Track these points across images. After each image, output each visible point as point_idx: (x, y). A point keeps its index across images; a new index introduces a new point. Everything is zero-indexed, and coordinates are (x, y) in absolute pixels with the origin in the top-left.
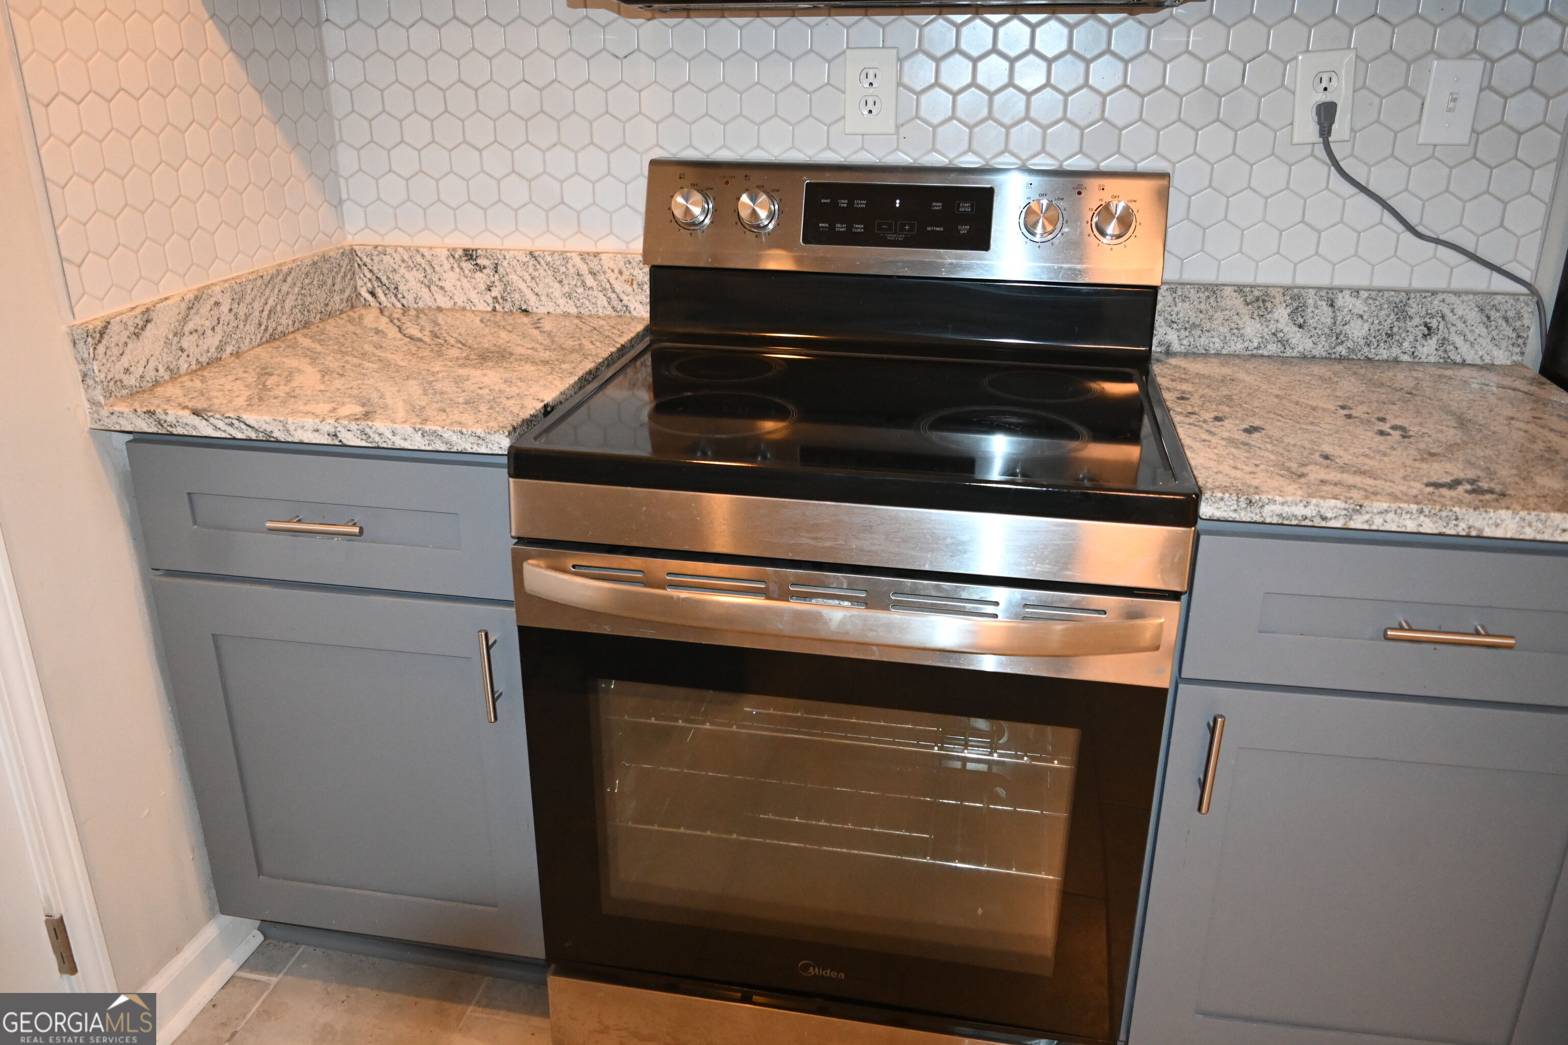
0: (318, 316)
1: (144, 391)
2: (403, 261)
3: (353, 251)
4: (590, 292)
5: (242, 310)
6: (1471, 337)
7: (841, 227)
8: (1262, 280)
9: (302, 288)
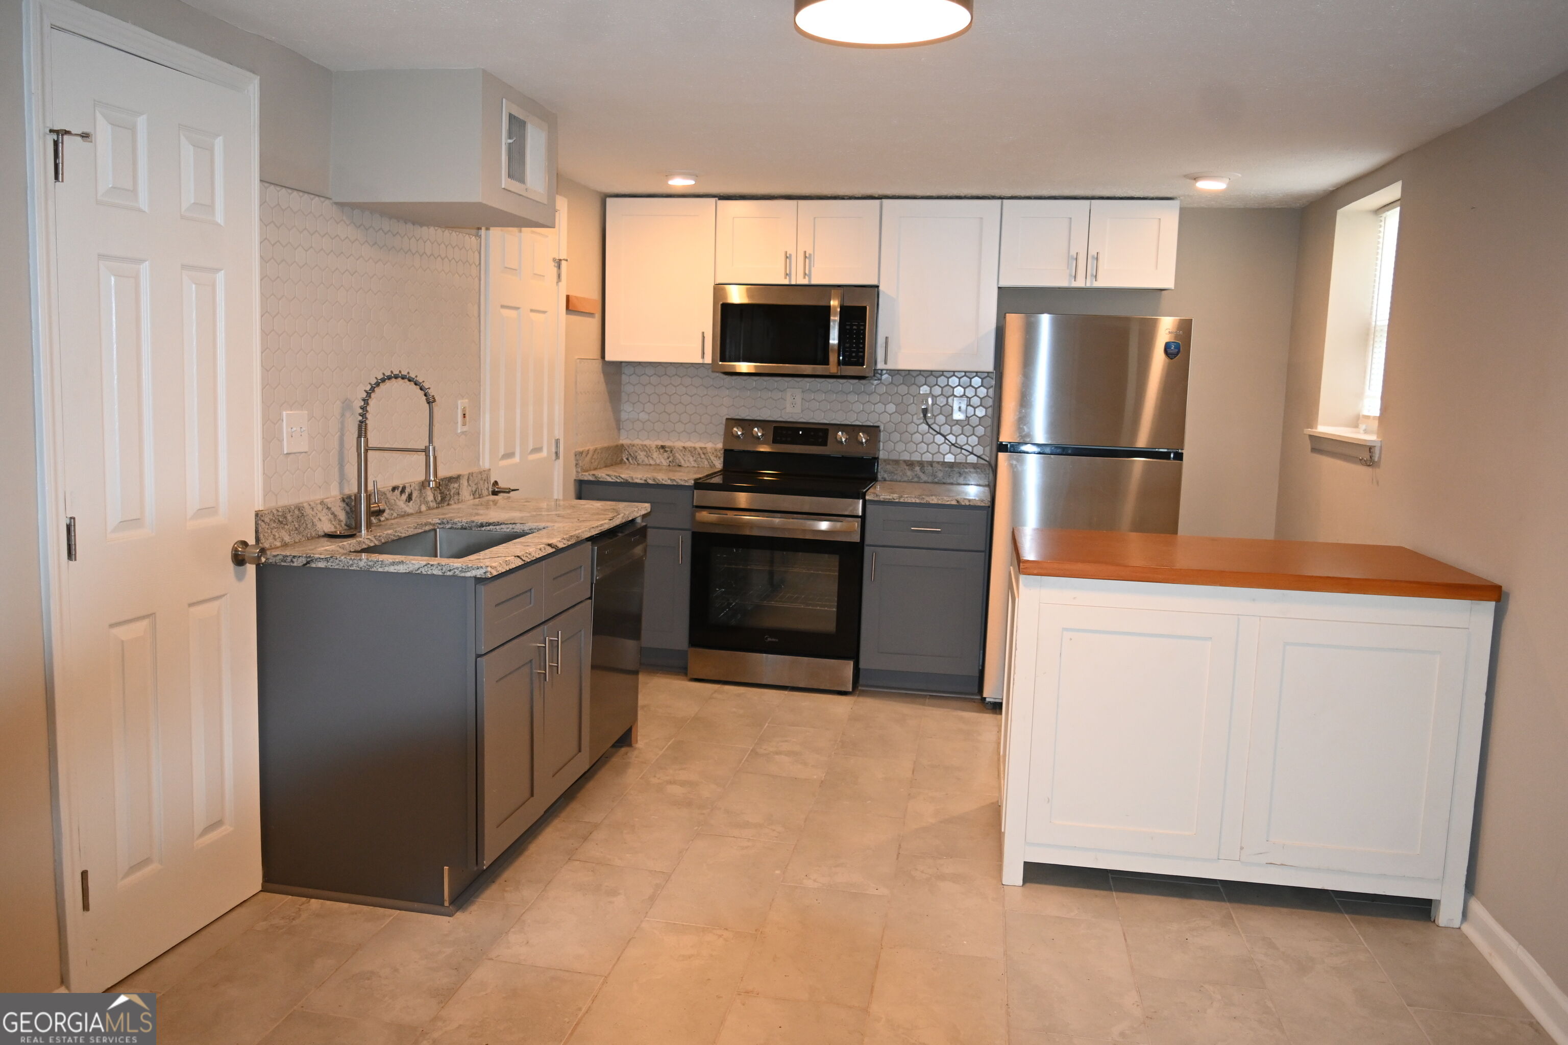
2: (640, 448)
3: (623, 446)
4: (702, 459)
5: (602, 455)
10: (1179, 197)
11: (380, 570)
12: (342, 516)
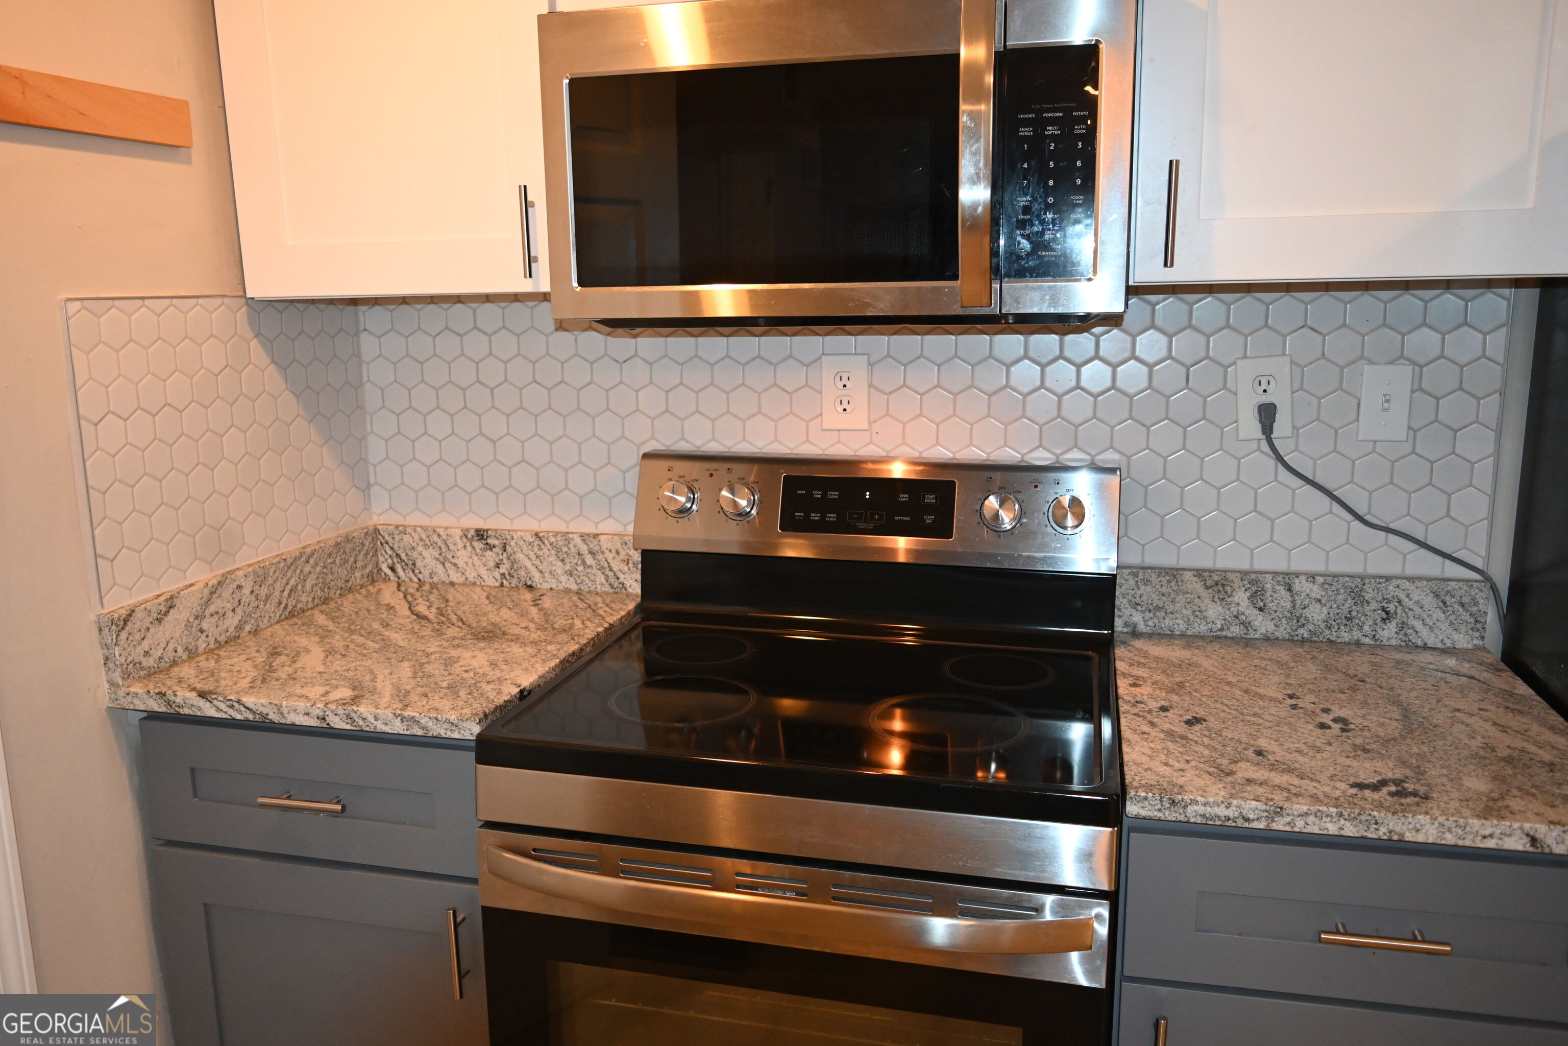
0: (338, 592)
1: (162, 671)
2: (421, 540)
3: (376, 531)
4: (589, 570)
5: (264, 591)
6: (1428, 620)
7: (815, 517)
8: (1220, 565)
9: (324, 567)
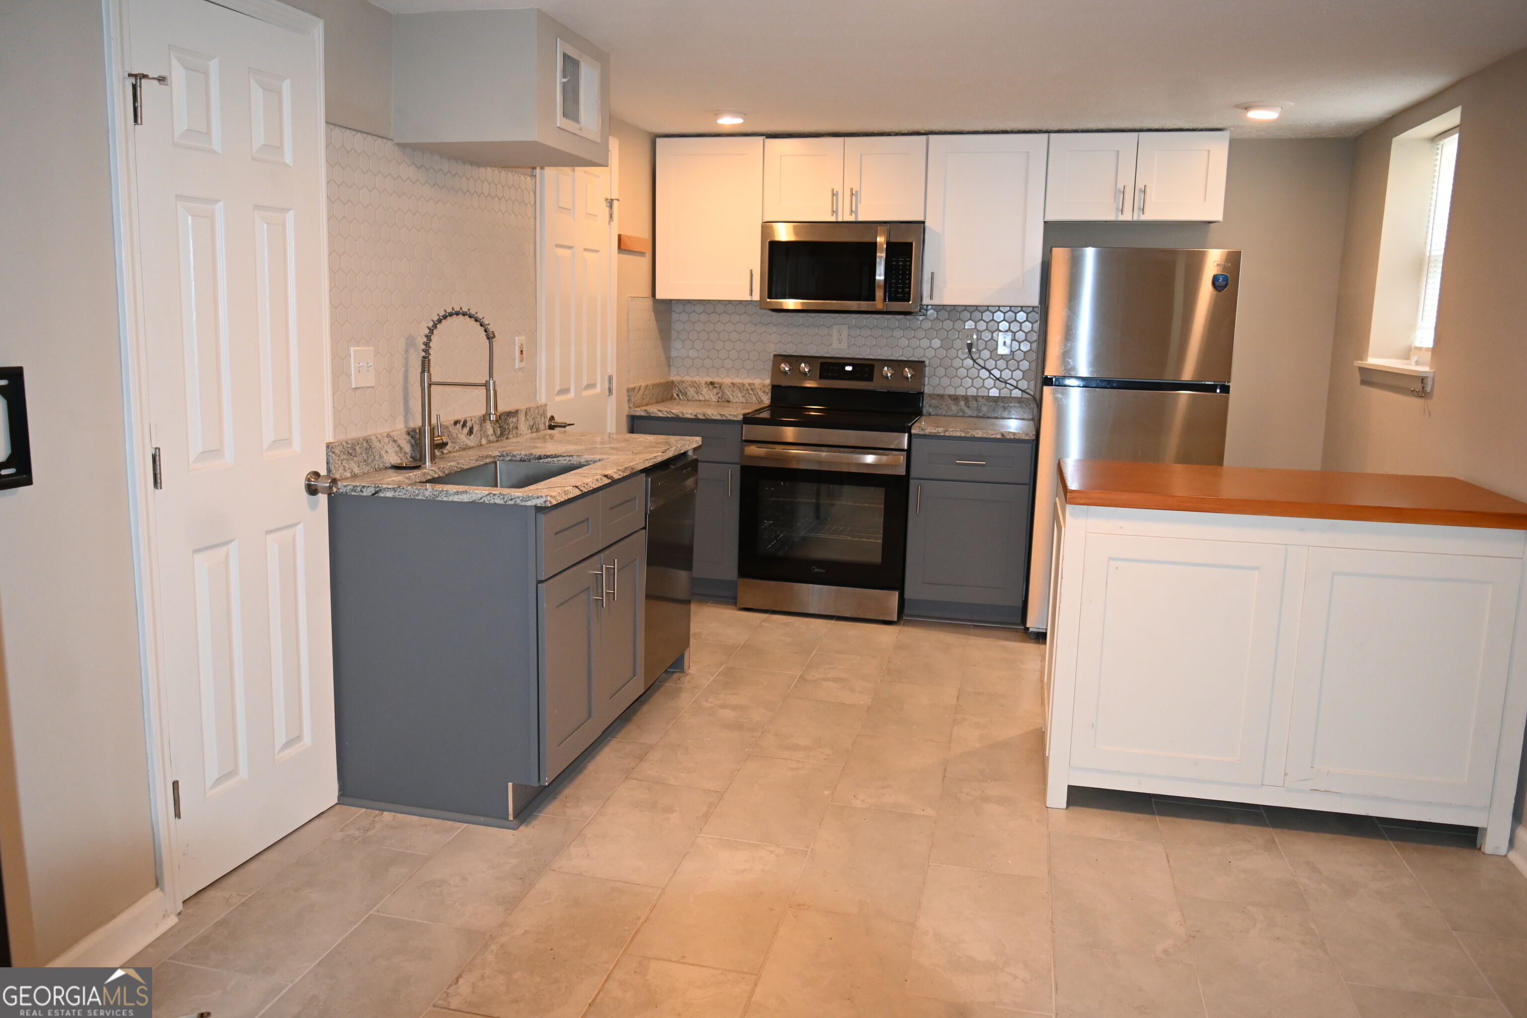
2: (690, 385)
3: (673, 382)
4: (750, 395)
5: (654, 391)
7: (827, 375)
8: (959, 394)
10: (1229, 128)
11: (445, 499)
12: (408, 448)
